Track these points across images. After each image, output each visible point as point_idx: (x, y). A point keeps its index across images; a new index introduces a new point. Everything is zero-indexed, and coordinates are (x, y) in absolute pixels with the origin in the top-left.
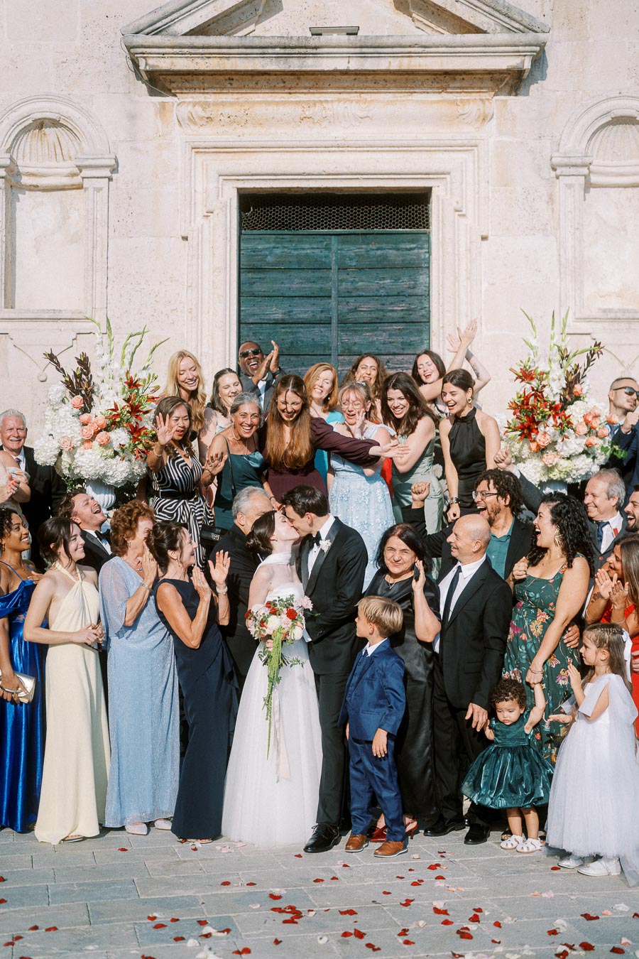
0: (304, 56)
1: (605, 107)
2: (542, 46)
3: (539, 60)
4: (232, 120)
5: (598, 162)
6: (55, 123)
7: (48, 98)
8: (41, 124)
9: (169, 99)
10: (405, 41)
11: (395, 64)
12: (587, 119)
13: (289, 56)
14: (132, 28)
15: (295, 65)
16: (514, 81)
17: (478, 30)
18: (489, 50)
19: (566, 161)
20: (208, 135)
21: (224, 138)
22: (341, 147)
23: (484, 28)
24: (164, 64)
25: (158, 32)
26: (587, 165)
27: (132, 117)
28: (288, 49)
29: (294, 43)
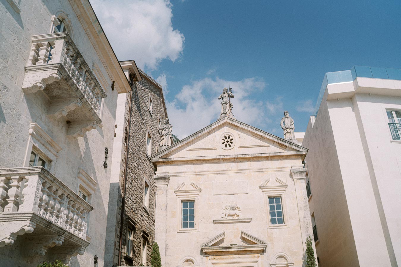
0: (229, 249)
1: (278, 254)
2: (266, 246)
3: (266, 248)
4: (218, 259)
5: (277, 263)
6: (190, 260)
7: (189, 256)
8: (187, 261)
9: (208, 255)
10: (245, 246)
11: (243, 249)
12: (275, 256)
13: (226, 249)
14: (202, 246)
15: (228, 250)
16: (263, 251)
17: (256, 244)
18: (258, 247)
19: (272, 264)
20: (214, 261)
21: (217, 262)
22: (236, 263)
23: (257, 243)
24: (207, 251)
25: (206, 246)
26: (276, 264)
27: (202, 258)
28: (227, 248)
29: (227, 247)
